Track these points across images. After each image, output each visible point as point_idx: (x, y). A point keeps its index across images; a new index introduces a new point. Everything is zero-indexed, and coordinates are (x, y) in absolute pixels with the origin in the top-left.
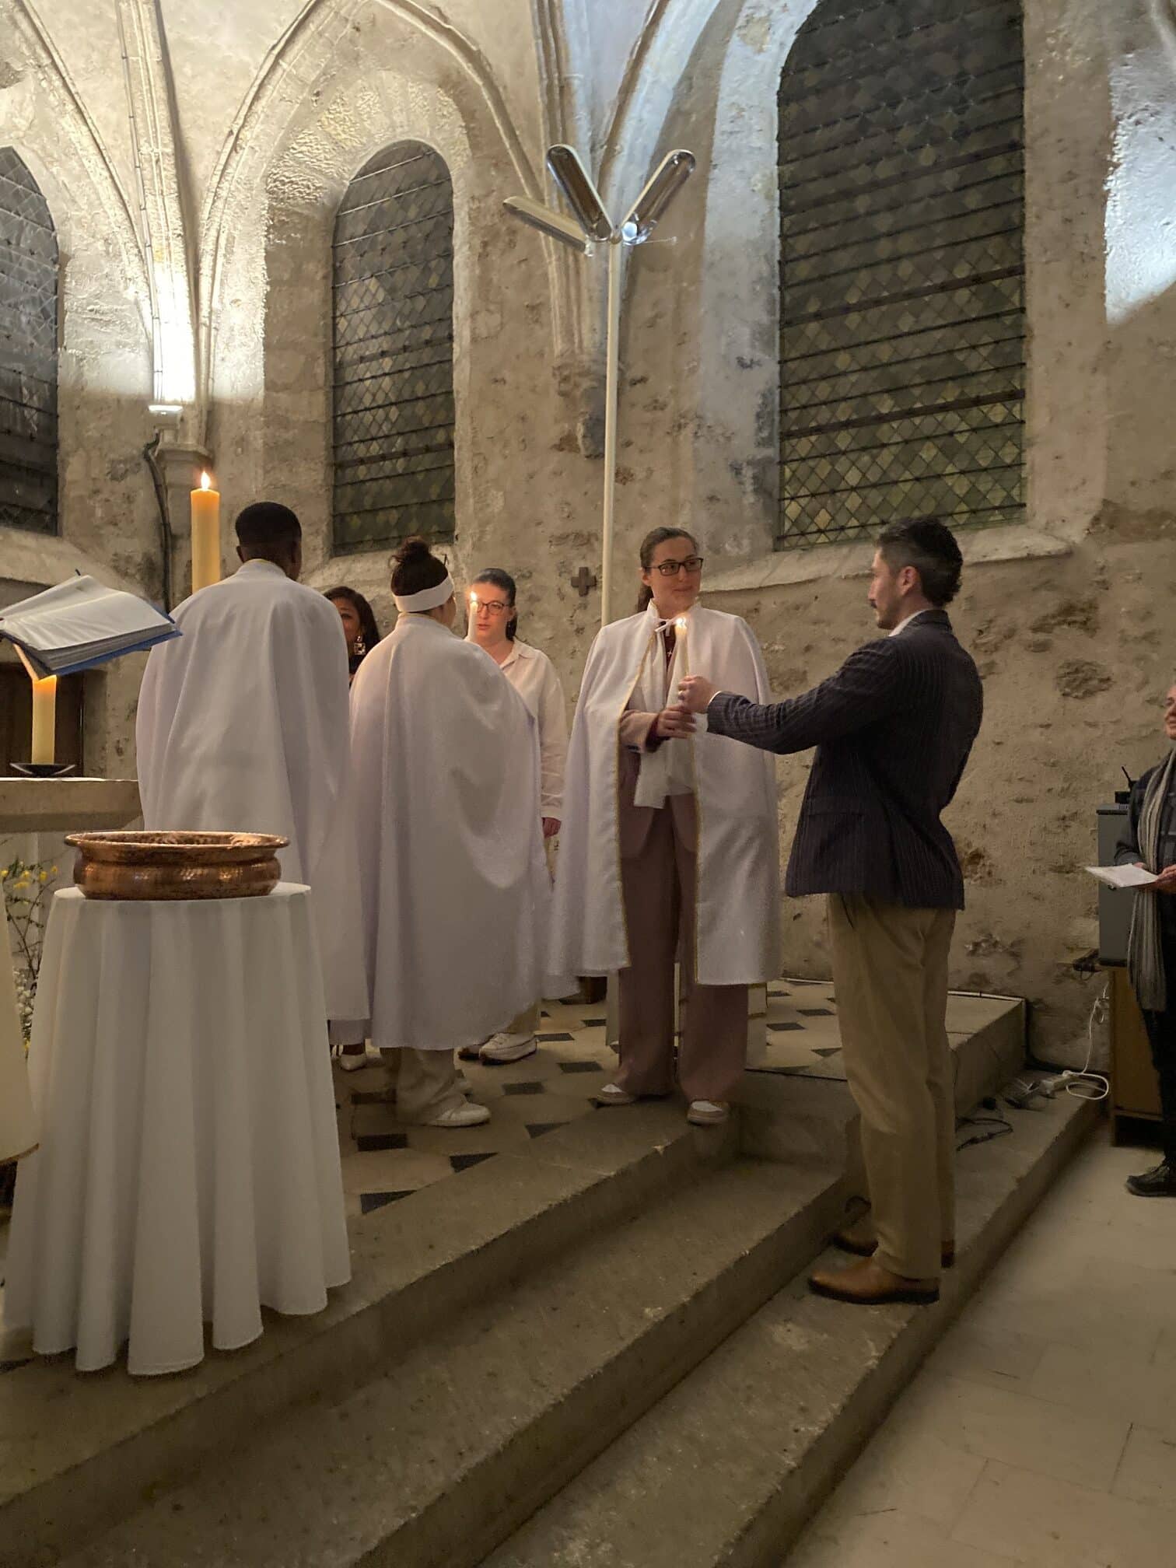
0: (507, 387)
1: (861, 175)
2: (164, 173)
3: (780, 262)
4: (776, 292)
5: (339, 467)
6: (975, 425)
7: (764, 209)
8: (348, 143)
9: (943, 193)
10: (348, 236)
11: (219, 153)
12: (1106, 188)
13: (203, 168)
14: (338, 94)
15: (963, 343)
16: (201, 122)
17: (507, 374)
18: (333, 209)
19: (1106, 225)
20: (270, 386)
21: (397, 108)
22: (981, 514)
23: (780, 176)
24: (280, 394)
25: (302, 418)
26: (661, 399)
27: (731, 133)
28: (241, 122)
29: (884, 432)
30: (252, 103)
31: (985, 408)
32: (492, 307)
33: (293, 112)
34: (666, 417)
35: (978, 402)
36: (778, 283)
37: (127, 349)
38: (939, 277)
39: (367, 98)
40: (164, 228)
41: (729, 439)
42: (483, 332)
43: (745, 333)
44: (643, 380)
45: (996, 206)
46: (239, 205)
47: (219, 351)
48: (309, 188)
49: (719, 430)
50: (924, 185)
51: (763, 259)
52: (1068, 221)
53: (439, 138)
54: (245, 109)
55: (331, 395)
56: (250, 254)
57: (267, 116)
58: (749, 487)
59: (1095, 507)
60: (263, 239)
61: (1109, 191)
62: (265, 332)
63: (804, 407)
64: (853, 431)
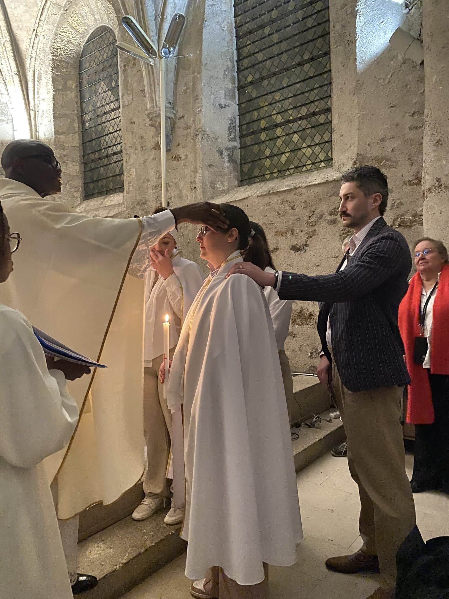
0: (135, 125)
1: (265, 18)
2: (7, 49)
3: (236, 61)
4: (235, 74)
5: (85, 164)
6: (313, 125)
7: (228, 37)
8: (81, 30)
9: (299, 21)
10: (84, 69)
11: (30, 39)
12: (357, 9)
13: (24, 46)
14: (73, 9)
15: (308, 89)
16: (21, 27)
17: (135, 120)
18: (77, 58)
19: (356, 26)
20: (57, 133)
21: (96, 13)
22: (316, 164)
23: (236, 22)
24: (61, 136)
25: (70, 145)
26: (189, 124)
27: (213, 5)
28: (37, 25)
29: (279, 131)
30: (40, 17)
31: (317, 117)
32: (129, 92)
33: (58, 19)
34: (192, 131)
35: (314, 114)
36: (236, 70)
37: (4, 122)
38: (298, 60)
39: (84, 10)
40: (10, 72)
41: (217, 139)
42: (126, 103)
43: (222, 92)
44: (183, 117)
45: (319, 24)
46: (41, 59)
47: (39, 120)
48: (67, 50)
49: (212, 136)
50: (291, 18)
51: (228, 60)
52: (343, 26)
53: (111, 23)
54: (38, 19)
55: (81, 135)
56: (47, 79)
57: (47, 22)
58: (226, 160)
59: (355, 156)
60: (51, 73)
61: (358, 9)
62: (54, 111)
63: (248, 123)
64: (267, 132)
